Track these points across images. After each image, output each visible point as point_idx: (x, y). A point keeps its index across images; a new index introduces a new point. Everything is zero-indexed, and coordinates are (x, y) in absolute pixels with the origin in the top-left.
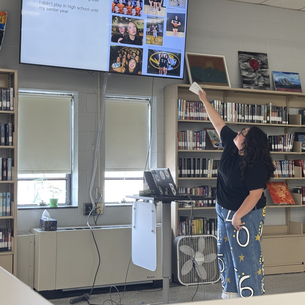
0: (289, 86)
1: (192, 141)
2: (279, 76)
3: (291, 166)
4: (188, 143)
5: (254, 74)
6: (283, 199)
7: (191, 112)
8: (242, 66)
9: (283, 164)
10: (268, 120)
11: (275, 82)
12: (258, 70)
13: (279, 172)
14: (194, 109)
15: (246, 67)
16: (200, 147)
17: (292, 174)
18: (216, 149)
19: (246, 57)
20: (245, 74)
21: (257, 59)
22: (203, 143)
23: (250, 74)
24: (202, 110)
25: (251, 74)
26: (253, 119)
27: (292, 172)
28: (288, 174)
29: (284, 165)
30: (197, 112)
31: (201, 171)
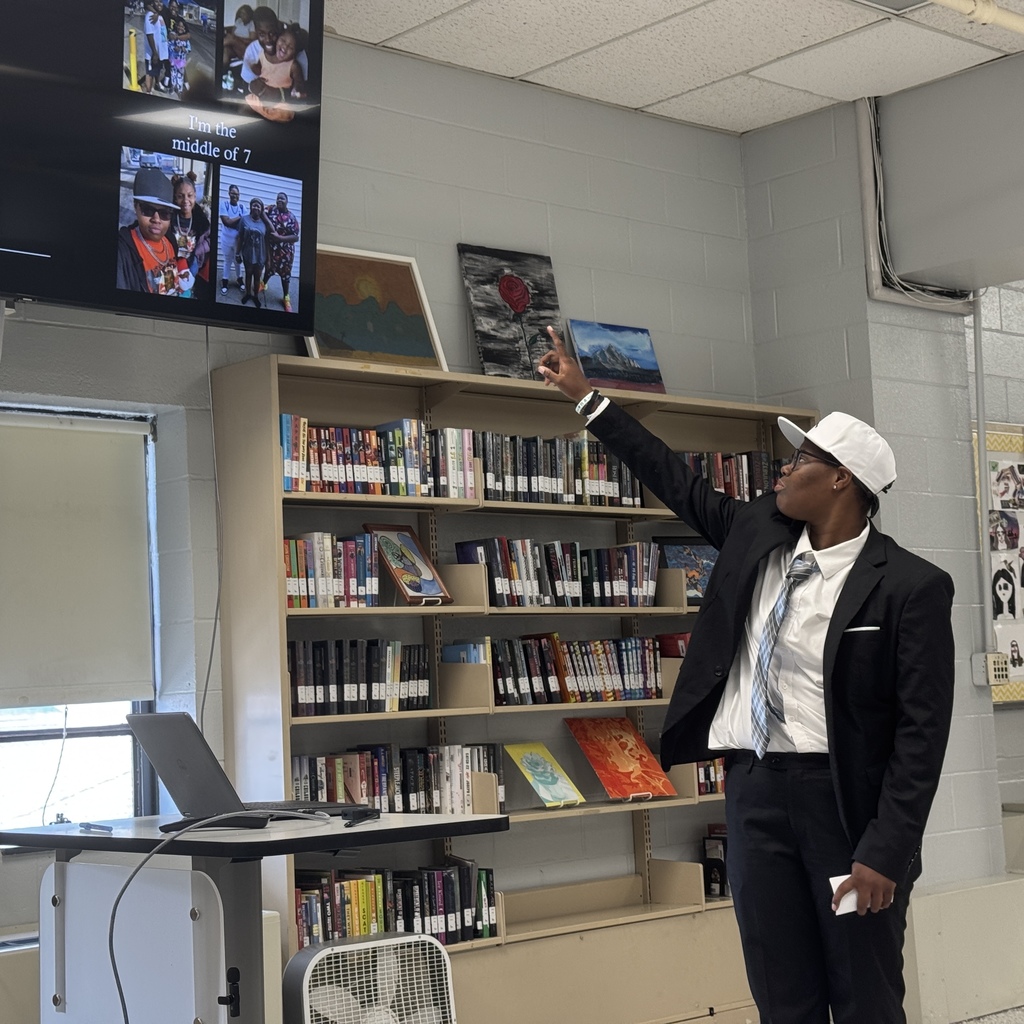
0: (624, 372)
1: (331, 575)
2: (590, 336)
3: (649, 659)
4: (321, 581)
5: (515, 328)
6: (636, 778)
7: (324, 464)
8: (475, 296)
9: (624, 653)
10: (577, 493)
11: (582, 359)
12: (528, 315)
13: (615, 683)
14: (334, 453)
15: (489, 302)
16: (358, 598)
17: (654, 686)
18: (415, 602)
19: (486, 264)
20: (487, 325)
21: (523, 275)
22: (368, 579)
23: (502, 328)
24: (362, 453)
25: (507, 326)
26: (533, 490)
27: (653, 681)
28: (642, 687)
29: (627, 655)
30: (345, 464)
31: (363, 687)
